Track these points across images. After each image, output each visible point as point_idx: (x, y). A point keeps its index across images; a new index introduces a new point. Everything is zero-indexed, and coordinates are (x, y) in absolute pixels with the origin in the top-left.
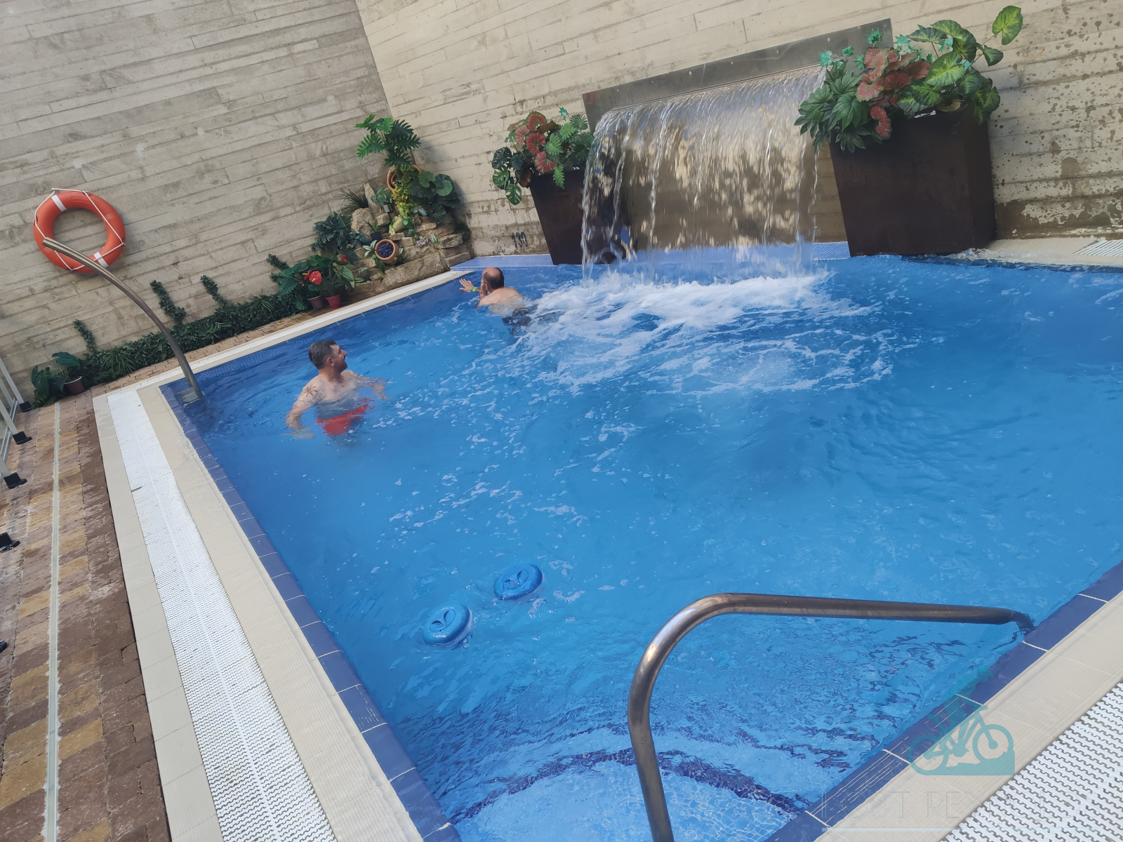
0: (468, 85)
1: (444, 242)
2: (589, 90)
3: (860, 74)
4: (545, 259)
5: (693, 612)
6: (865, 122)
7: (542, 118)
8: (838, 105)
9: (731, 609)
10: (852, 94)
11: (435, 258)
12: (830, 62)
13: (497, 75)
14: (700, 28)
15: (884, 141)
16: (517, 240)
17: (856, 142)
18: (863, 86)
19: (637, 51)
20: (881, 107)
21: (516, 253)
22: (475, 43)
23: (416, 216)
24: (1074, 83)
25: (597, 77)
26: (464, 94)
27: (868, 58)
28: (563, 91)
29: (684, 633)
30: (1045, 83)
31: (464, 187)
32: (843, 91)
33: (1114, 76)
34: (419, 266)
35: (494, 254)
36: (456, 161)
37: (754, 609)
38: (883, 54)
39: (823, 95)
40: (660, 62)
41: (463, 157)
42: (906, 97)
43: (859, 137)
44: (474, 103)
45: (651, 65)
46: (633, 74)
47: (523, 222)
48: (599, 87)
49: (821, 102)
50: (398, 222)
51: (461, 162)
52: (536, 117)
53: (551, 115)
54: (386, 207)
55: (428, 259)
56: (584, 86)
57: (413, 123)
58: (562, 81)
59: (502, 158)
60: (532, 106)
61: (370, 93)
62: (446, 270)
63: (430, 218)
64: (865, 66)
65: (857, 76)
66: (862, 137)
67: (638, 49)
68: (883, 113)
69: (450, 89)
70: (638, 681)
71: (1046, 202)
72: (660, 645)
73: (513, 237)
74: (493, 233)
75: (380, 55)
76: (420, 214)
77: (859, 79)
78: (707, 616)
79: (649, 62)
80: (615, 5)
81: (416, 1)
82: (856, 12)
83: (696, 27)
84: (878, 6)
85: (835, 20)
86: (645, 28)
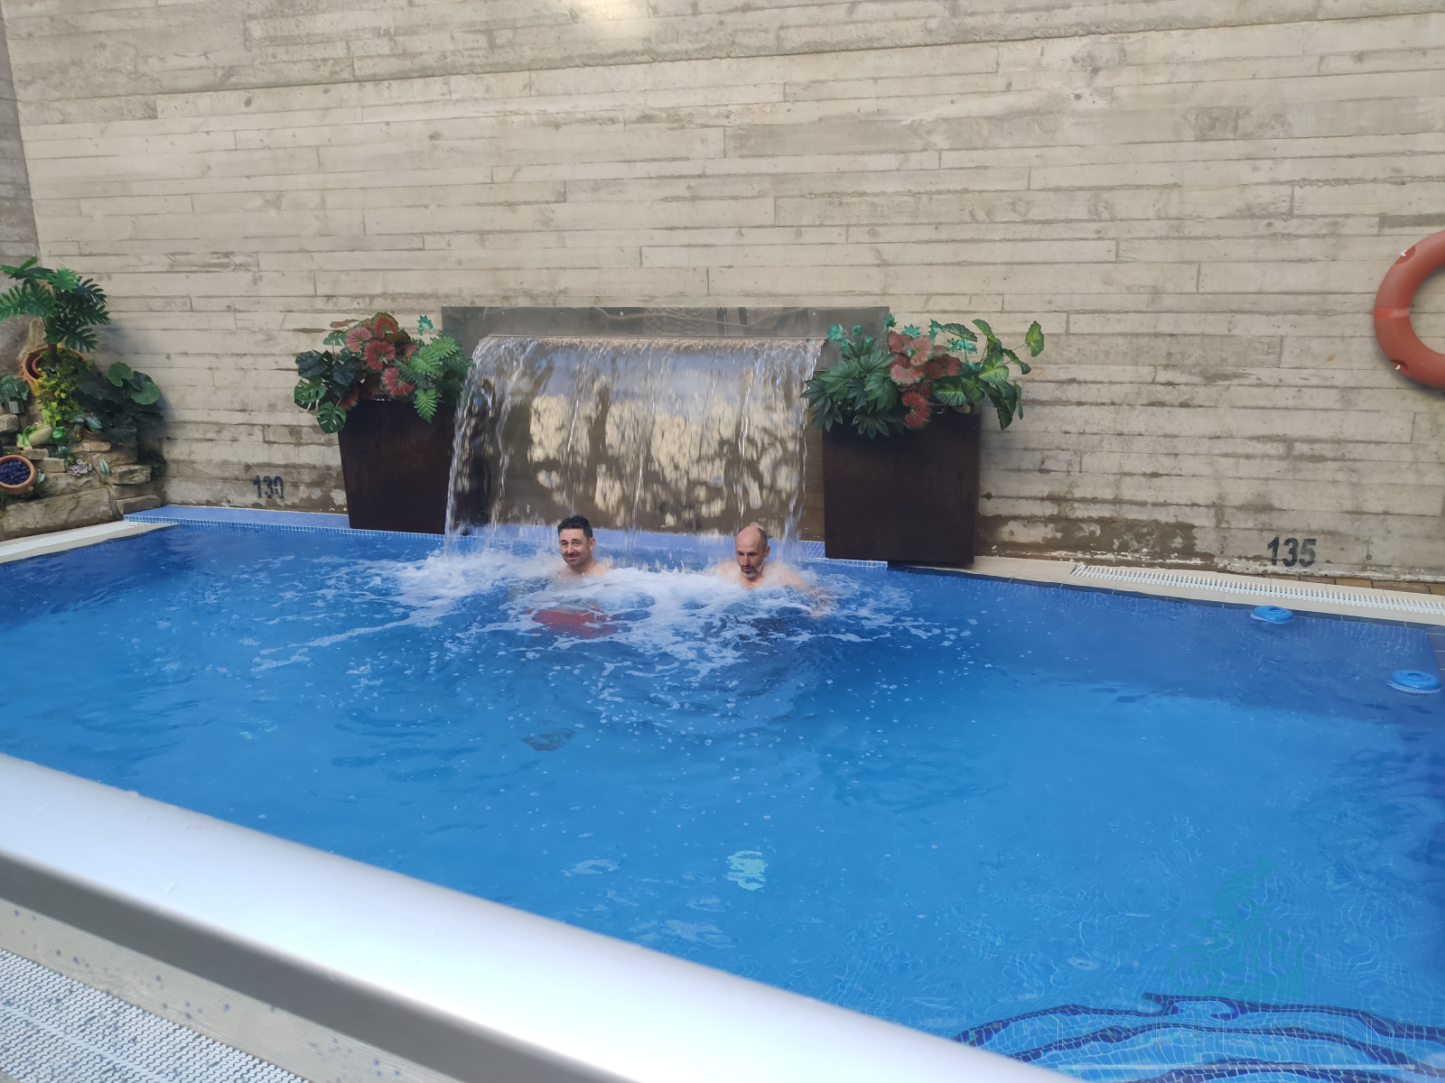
0: (227, 255)
1: (122, 475)
6: (894, 408)
7: (393, 324)
8: (868, 383)
10: (882, 374)
11: (103, 497)
14: (647, 264)
15: (914, 430)
16: (264, 487)
18: (898, 369)
19: (545, 271)
20: (922, 393)
22: (258, 201)
23: (77, 428)
24: (1069, 407)
26: (215, 265)
30: (1043, 403)
31: (172, 398)
32: (871, 370)
33: (1106, 408)
34: (71, 505)
35: (208, 503)
36: (168, 357)
39: (848, 370)
41: (186, 354)
44: (237, 282)
45: (564, 292)
46: (532, 297)
47: (282, 462)
49: (844, 377)
50: (42, 430)
51: (180, 361)
52: (385, 320)
55: (88, 496)
56: (447, 296)
58: (412, 283)
59: (313, 366)
63: (103, 435)
65: (888, 357)
68: (922, 401)
69: (187, 254)
71: (1030, 520)
73: (257, 482)
74: (217, 472)
76: (86, 426)
77: (892, 360)
79: (562, 289)
80: (522, 208)
81: (155, 117)
82: (852, 291)
83: (641, 262)
84: (878, 291)
85: (825, 294)
86: (564, 247)
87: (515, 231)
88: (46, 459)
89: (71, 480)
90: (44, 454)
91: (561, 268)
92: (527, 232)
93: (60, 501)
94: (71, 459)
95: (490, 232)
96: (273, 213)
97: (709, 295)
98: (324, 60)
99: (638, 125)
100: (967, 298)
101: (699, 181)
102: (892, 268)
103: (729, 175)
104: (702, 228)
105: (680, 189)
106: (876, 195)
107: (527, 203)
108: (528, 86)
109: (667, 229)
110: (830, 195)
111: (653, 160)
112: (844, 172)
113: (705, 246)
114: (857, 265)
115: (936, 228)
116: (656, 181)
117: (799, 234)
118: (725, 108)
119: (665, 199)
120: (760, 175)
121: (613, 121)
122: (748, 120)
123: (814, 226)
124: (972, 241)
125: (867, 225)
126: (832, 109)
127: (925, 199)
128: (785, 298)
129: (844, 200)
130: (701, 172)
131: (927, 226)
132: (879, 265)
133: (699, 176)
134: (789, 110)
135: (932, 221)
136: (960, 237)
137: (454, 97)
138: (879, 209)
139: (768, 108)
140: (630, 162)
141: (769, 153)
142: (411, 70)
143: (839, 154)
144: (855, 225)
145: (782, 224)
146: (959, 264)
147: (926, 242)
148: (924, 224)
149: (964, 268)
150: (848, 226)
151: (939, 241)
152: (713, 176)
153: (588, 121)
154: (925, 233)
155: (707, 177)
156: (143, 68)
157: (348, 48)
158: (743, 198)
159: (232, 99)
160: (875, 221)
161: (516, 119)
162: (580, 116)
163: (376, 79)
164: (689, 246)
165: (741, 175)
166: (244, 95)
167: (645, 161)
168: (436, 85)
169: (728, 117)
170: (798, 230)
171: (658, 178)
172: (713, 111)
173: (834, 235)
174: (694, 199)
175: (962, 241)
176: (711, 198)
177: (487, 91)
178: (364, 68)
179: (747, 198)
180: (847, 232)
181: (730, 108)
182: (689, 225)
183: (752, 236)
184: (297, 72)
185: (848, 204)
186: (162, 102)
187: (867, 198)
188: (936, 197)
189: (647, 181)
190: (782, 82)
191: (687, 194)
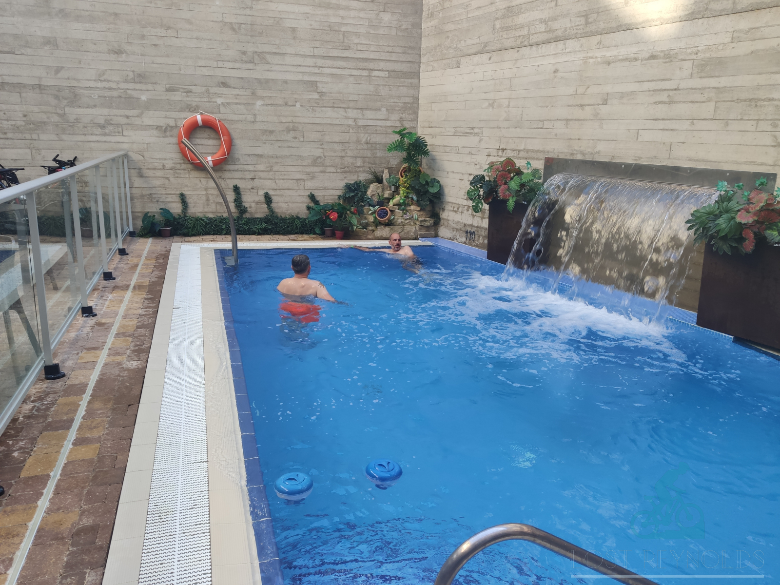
0: (473, 128)
1: (421, 221)
2: (551, 156)
3: (743, 204)
4: (481, 254)
5: (504, 530)
6: (737, 237)
7: (513, 164)
8: (720, 219)
9: (532, 539)
10: (733, 215)
11: (412, 229)
12: (724, 189)
13: (494, 128)
14: (640, 139)
15: (746, 254)
16: (469, 235)
17: (726, 248)
18: (743, 213)
19: (591, 141)
20: (752, 231)
21: (465, 243)
22: (487, 104)
23: (410, 199)
25: (559, 149)
26: (468, 133)
27: (752, 195)
28: (533, 151)
29: (493, 542)
31: (447, 191)
32: (727, 211)
34: (400, 230)
35: (450, 239)
36: (448, 173)
37: (548, 545)
38: (764, 196)
39: (712, 210)
40: (605, 152)
41: (453, 172)
42: (772, 229)
43: (728, 246)
44: (473, 141)
45: (598, 152)
46: (584, 154)
47: (476, 225)
48: (558, 156)
49: (709, 213)
50: (397, 199)
51: (451, 175)
52: (509, 162)
53: (520, 163)
54: (393, 188)
55: (407, 228)
56: (548, 152)
57: (429, 141)
58: (535, 145)
59: (478, 180)
60: (510, 154)
61: (409, 114)
62: (416, 239)
63: (418, 203)
64: (749, 200)
65: (740, 205)
66: (731, 246)
67: (593, 140)
68: (752, 235)
69: (460, 127)
70: (450, 563)
72: (473, 544)
73: (467, 232)
74: (455, 226)
75: (424, 93)
76: (412, 199)
77: (742, 207)
78: (513, 537)
79: (598, 150)
80: (587, 108)
81: (459, 67)
82: (754, 162)
83: (637, 138)
85: (737, 163)
86: (602, 129)
87: (582, 120)
88: (397, 210)
89: (403, 221)
90: (396, 209)
91: (599, 140)
92: (587, 120)
93: (396, 228)
94: (405, 211)
95: (570, 120)
96: (491, 109)
97: (669, 158)
98: (519, 36)
99: (648, 61)
101: (675, 92)
103: (691, 89)
104: (672, 119)
105: (664, 97)
107: (589, 105)
108: (599, 43)
109: (653, 120)
110: (750, 100)
111: (653, 81)
112: (762, 86)
113: (672, 130)
114: (760, 146)
116: (652, 93)
117: (727, 124)
118: (696, 49)
119: (655, 103)
120: (709, 88)
121: (636, 59)
122: (708, 55)
123: (737, 120)
125: (771, 120)
126: (760, 45)
128: (713, 163)
130: (676, 87)
132: (774, 146)
133: (675, 89)
134: (733, 48)
137: (567, 50)
139: (721, 48)
140: (640, 82)
141: (717, 75)
142: (551, 38)
143: (760, 74)
144: (763, 120)
145: (717, 118)
150: (758, 120)
152: (683, 89)
153: (624, 60)
155: (679, 90)
156: (459, 46)
157: (529, 30)
158: (697, 102)
159: (485, 57)
160: (777, 117)
161: (591, 61)
162: (621, 57)
163: (537, 44)
164: (663, 130)
165: (699, 89)
166: (488, 55)
167: (648, 81)
168: (560, 45)
169: (697, 54)
170: (727, 122)
171: (653, 91)
172: (689, 51)
173: (749, 125)
174: (670, 103)
176: (680, 102)
177: (581, 47)
178: (534, 39)
179: (700, 102)
180: (757, 124)
181: (699, 48)
182: (665, 118)
183: (699, 125)
184: (508, 43)
186: (463, 61)
187: (774, 102)
189: (647, 93)
190: (732, 30)
191: (667, 100)
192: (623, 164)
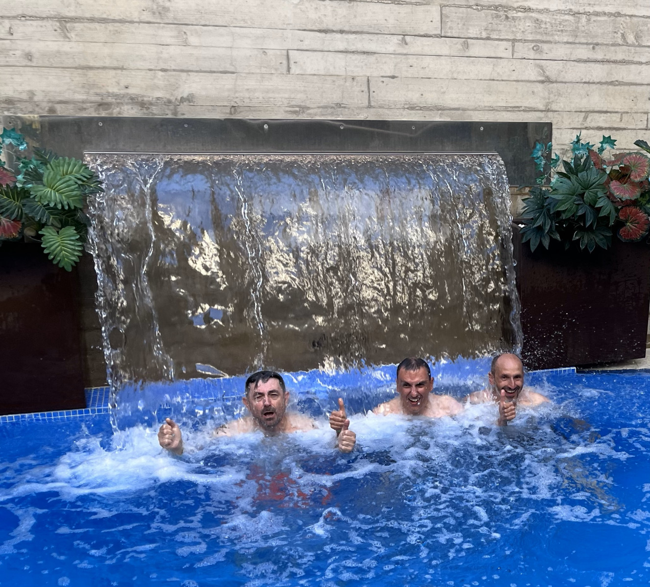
2: (23, 113)
14: (294, 70)
18: (617, 185)
19: (161, 73)
32: (589, 187)
40: (207, 98)
45: (189, 99)
46: (142, 105)
49: (573, 194)
67: (164, 70)
79: (185, 95)
82: (518, 107)
83: (289, 68)
84: (542, 107)
85: (492, 109)
86: (186, 44)
87: (114, 21)
91: (182, 71)
92: (132, 22)
95: (74, 20)
97: (370, 106)
100: (619, 115)
102: (555, 85)
104: (362, 33)
106: (540, 11)
109: (320, 31)
110: (496, 8)
113: (364, 53)
114: (522, 81)
115: (594, 48)
117: (466, 46)
123: (481, 38)
124: (623, 62)
125: (532, 41)
127: (584, 19)
128: (453, 112)
129: (512, 14)
131: (585, 46)
132: (542, 82)
135: (590, 41)
136: (613, 58)
138: (543, 26)
144: (520, 40)
145: (449, 34)
146: (612, 83)
147: (586, 61)
148: (583, 44)
149: (616, 87)
150: (514, 41)
151: (596, 61)
154: (583, 52)
158: (407, 3)
160: (539, 37)
164: (346, 52)
170: (466, 41)
173: (502, 49)
175: (615, 62)
176: (371, 1)
179: (411, 4)
180: (513, 46)
182: (346, 29)
183: (417, 45)
185: (514, 19)
187: (533, 15)
188: (593, 18)
192: (266, 122)
